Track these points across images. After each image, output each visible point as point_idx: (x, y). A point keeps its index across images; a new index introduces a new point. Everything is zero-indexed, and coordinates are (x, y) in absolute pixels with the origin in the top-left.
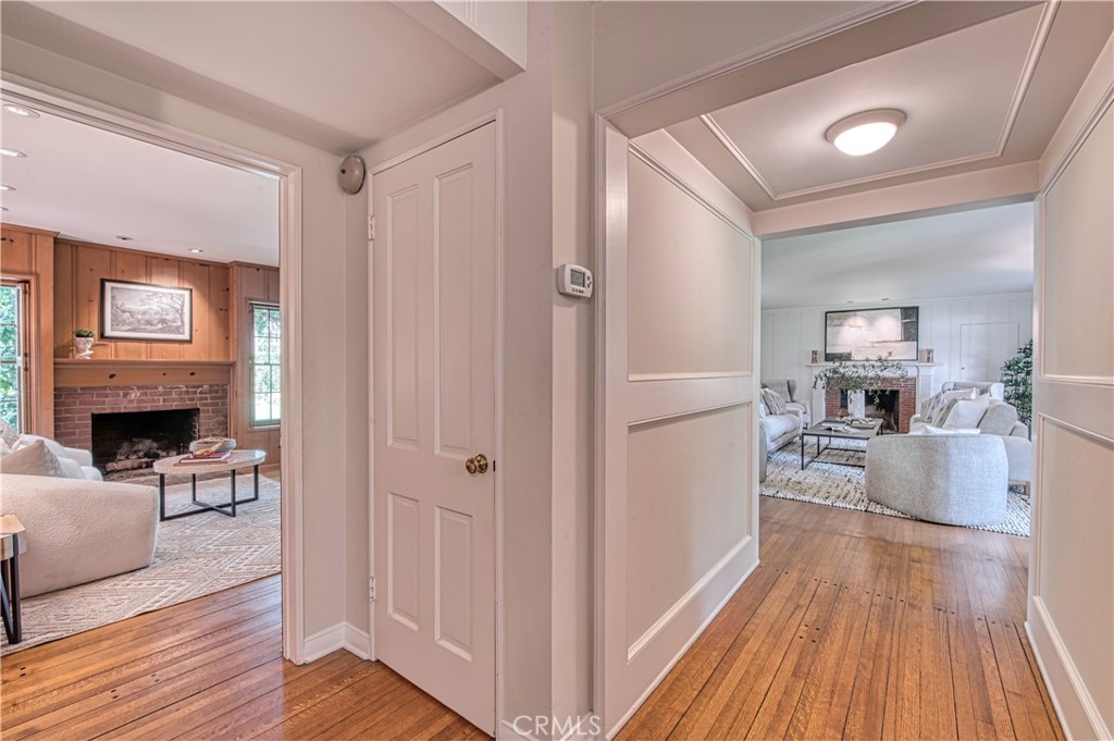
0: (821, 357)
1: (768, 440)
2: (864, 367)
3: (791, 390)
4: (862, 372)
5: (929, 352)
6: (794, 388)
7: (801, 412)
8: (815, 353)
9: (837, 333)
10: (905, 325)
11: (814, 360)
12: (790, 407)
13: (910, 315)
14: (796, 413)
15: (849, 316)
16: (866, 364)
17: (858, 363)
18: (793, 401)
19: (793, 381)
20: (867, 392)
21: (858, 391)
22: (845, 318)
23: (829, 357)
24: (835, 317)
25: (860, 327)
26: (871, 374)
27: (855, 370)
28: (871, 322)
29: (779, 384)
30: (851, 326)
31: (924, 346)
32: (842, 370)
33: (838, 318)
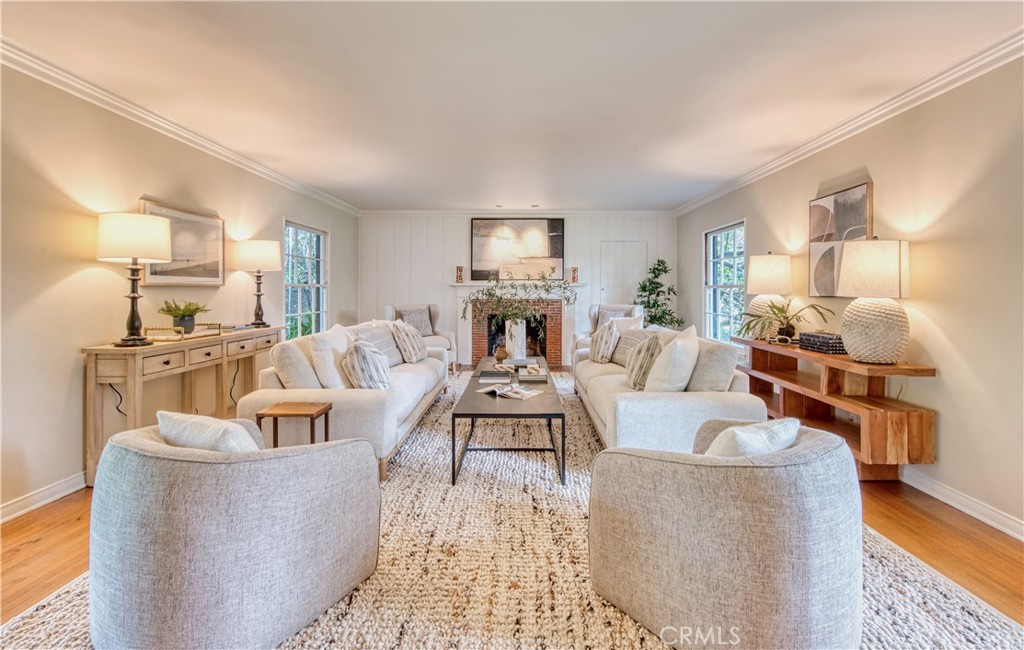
0: (467, 274)
2: (524, 287)
3: (432, 318)
4: (521, 294)
5: (575, 270)
6: (437, 315)
8: (460, 269)
9: (483, 246)
10: (552, 239)
11: (459, 278)
13: (556, 226)
15: (495, 224)
16: (527, 283)
17: (517, 283)
18: (435, 334)
19: (435, 306)
20: (528, 323)
21: (519, 321)
22: (493, 227)
23: (477, 276)
24: (481, 225)
25: (508, 239)
26: (534, 296)
27: (514, 291)
28: (519, 233)
29: (417, 312)
30: (499, 238)
31: (570, 263)
32: (498, 293)
33: (486, 227)
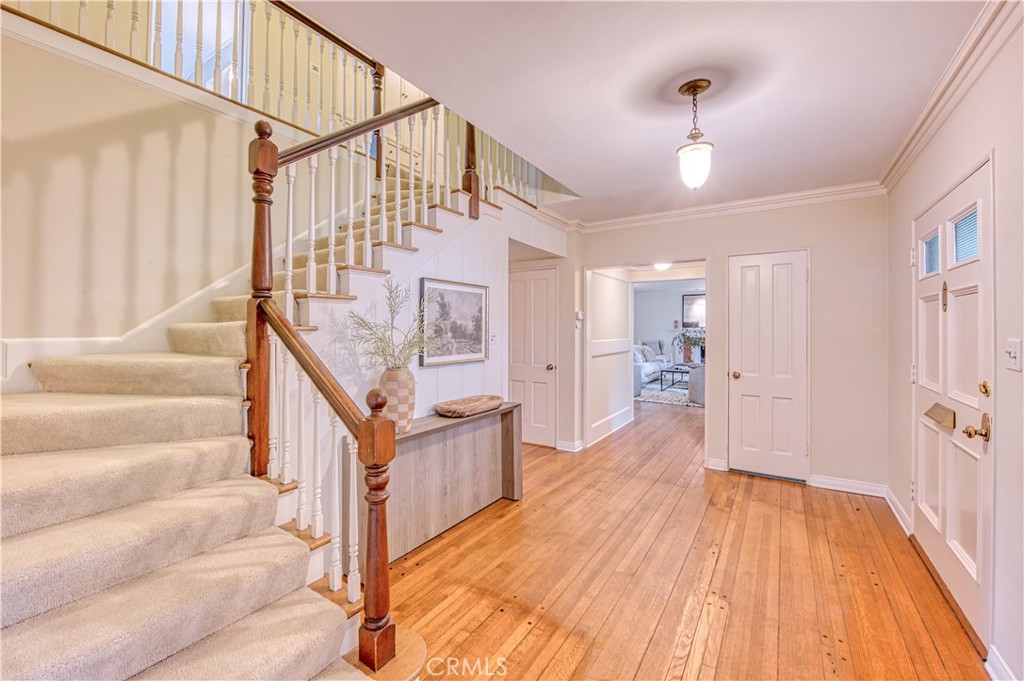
0: (680, 325)
1: (643, 376)
3: (661, 347)
6: (663, 345)
7: (665, 361)
8: (676, 322)
9: (689, 309)
11: (676, 327)
12: (658, 357)
14: (662, 361)
15: (697, 298)
18: (662, 354)
19: (663, 341)
20: (701, 348)
21: (697, 347)
22: (695, 299)
23: (685, 325)
24: (689, 298)
29: (654, 343)
30: (698, 304)
32: (691, 333)
33: (692, 299)
